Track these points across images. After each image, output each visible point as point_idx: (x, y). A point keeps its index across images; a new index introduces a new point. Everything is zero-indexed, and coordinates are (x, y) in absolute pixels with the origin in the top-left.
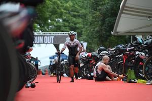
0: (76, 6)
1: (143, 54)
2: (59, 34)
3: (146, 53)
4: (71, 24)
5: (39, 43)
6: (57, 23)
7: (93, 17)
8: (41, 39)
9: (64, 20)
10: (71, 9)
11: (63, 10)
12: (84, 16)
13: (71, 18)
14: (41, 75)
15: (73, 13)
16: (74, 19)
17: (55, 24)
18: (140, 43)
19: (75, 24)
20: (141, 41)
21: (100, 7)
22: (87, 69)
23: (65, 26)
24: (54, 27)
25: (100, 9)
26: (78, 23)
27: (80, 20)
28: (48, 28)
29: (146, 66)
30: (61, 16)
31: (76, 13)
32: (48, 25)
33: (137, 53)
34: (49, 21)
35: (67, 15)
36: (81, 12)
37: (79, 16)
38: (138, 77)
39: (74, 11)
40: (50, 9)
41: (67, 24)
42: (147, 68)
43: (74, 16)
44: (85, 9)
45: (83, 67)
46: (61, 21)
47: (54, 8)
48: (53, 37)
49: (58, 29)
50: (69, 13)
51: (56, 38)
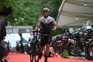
0: (32, 10)
1: (73, 40)
2: (22, 27)
3: (75, 40)
4: (29, 21)
5: (10, 33)
8: (11, 31)
9: (25, 19)
10: (29, 12)
11: (24, 13)
12: (37, 16)
13: (29, 17)
14: (11, 53)
15: (30, 14)
16: (31, 18)
17: (19, 21)
18: (71, 34)
19: (32, 21)
20: (72, 33)
23: (25, 22)
24: (18, 23)
26: (34, 21)
27: (35, 19)
28: (15, 24)
29: (75, 48)
30: (23, 16)
31: (32, 15)
32: (15, 22)
33: (69, 40)
34: (16, 19)
35: (27, 16)
36: (35, 14)
37: (34, 16)
38: (70, 55)
39: (31, 13)
40: (16, 12)
42: (76, 49)
43: (31, 16)
44: (38, 12)
46: (23, 19)
47: (19, 12)
48: (18, 29)
49: (21, 24)
50: (28, 14)
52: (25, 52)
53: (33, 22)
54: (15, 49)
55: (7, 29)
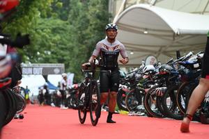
0: (64, 39)
1: (126, 87)
2: (48, 65)
3: (128, 86)
4: (59, 57)
5: (29, 74)
6: (45, 55)
7: (80, 50)
8: (30, 70)
9: (52, 53)
10: (58, 42)
11: (51, 43)
12: (71, 49)
13: (58, 50)
14: (30, 104)
15: (60, 46)
16: (62, 52)
17: (44, 56)
18: (123, 77)
19: (63, 56)
20: (124, 75)
21: (86, 41)
22: (74, 99)
23: (53, 58)
24: (42, 59)
25: (86, 43)
26: (65, 55)
27: (67, 53)
28: (37, 60)
29: (128, 99)
30: (49, 48)
31: (63, 46)
32: (37, 57)
33: (120, 85)
34: (38, 53)
35: (56, 48)
36: (68, 45)
37: (66, 49)
38: (121, 108)
39: (62, 44)
40: (39, 42)
41: (55, 56)
42: (129, 100)
43: (62, 49)
44: (72, 42)
45: (69, 98)
46: (49, 53)
47: (43, 41)
48: (41, 69)
49: (47, 61)
50: (57, 46)
51: (44, 69)
52: (52, 104)
53: (65, 58)
54: (36, 99)
55: (25, 67)
